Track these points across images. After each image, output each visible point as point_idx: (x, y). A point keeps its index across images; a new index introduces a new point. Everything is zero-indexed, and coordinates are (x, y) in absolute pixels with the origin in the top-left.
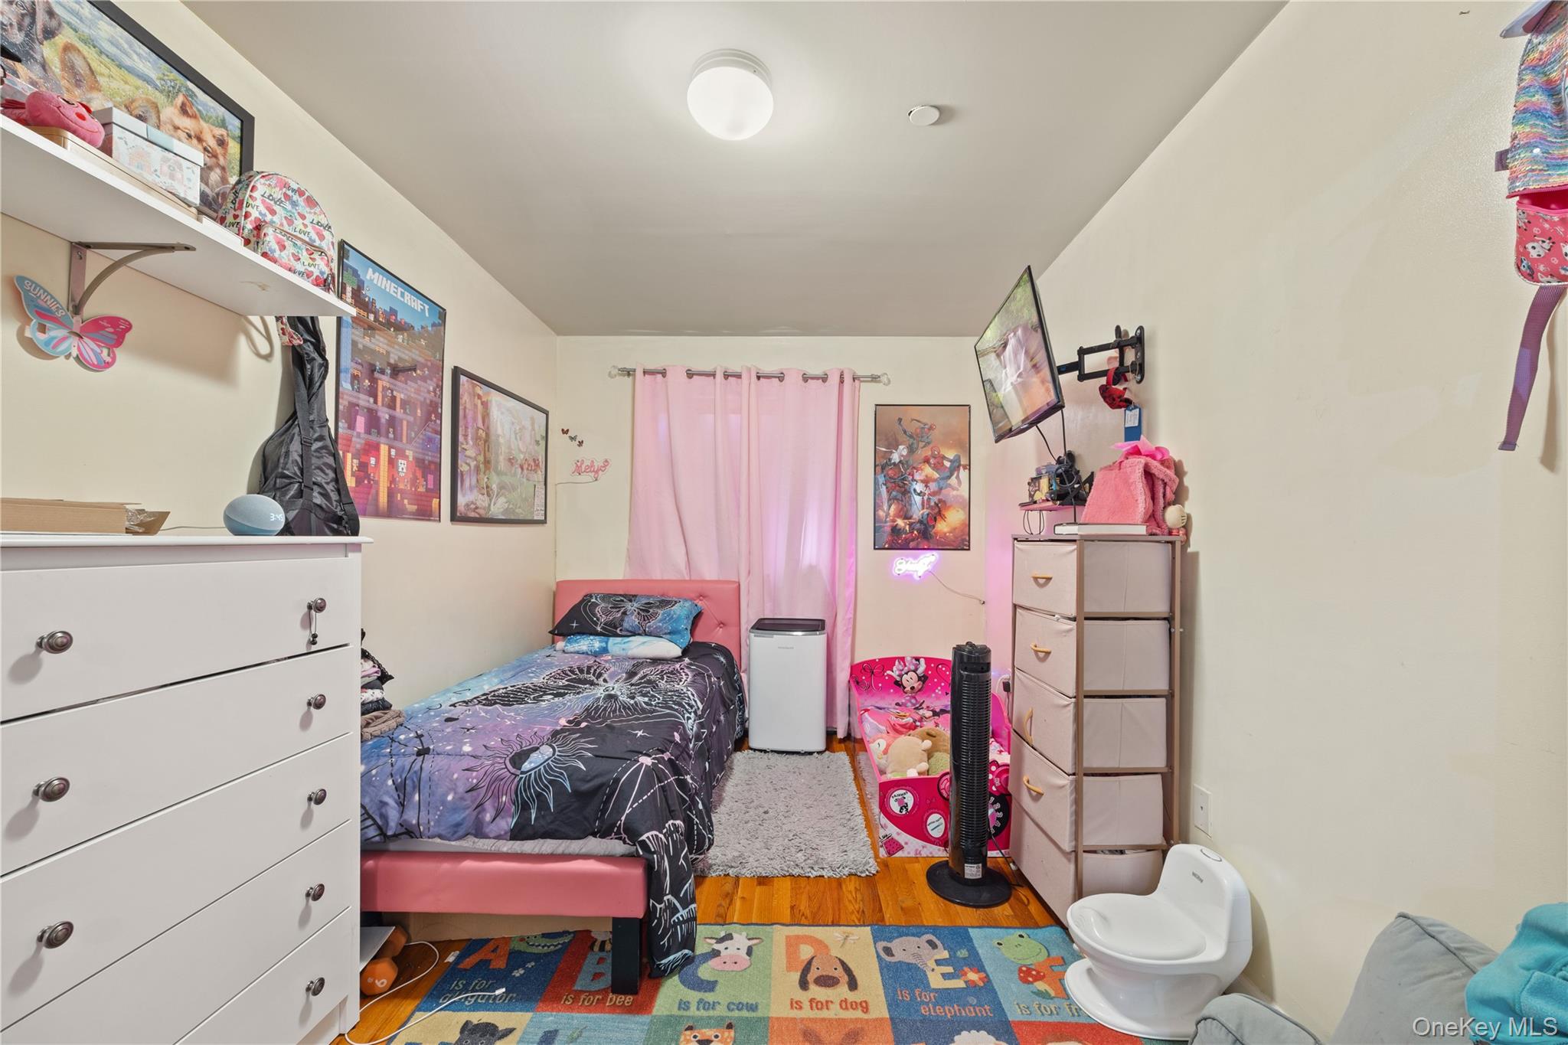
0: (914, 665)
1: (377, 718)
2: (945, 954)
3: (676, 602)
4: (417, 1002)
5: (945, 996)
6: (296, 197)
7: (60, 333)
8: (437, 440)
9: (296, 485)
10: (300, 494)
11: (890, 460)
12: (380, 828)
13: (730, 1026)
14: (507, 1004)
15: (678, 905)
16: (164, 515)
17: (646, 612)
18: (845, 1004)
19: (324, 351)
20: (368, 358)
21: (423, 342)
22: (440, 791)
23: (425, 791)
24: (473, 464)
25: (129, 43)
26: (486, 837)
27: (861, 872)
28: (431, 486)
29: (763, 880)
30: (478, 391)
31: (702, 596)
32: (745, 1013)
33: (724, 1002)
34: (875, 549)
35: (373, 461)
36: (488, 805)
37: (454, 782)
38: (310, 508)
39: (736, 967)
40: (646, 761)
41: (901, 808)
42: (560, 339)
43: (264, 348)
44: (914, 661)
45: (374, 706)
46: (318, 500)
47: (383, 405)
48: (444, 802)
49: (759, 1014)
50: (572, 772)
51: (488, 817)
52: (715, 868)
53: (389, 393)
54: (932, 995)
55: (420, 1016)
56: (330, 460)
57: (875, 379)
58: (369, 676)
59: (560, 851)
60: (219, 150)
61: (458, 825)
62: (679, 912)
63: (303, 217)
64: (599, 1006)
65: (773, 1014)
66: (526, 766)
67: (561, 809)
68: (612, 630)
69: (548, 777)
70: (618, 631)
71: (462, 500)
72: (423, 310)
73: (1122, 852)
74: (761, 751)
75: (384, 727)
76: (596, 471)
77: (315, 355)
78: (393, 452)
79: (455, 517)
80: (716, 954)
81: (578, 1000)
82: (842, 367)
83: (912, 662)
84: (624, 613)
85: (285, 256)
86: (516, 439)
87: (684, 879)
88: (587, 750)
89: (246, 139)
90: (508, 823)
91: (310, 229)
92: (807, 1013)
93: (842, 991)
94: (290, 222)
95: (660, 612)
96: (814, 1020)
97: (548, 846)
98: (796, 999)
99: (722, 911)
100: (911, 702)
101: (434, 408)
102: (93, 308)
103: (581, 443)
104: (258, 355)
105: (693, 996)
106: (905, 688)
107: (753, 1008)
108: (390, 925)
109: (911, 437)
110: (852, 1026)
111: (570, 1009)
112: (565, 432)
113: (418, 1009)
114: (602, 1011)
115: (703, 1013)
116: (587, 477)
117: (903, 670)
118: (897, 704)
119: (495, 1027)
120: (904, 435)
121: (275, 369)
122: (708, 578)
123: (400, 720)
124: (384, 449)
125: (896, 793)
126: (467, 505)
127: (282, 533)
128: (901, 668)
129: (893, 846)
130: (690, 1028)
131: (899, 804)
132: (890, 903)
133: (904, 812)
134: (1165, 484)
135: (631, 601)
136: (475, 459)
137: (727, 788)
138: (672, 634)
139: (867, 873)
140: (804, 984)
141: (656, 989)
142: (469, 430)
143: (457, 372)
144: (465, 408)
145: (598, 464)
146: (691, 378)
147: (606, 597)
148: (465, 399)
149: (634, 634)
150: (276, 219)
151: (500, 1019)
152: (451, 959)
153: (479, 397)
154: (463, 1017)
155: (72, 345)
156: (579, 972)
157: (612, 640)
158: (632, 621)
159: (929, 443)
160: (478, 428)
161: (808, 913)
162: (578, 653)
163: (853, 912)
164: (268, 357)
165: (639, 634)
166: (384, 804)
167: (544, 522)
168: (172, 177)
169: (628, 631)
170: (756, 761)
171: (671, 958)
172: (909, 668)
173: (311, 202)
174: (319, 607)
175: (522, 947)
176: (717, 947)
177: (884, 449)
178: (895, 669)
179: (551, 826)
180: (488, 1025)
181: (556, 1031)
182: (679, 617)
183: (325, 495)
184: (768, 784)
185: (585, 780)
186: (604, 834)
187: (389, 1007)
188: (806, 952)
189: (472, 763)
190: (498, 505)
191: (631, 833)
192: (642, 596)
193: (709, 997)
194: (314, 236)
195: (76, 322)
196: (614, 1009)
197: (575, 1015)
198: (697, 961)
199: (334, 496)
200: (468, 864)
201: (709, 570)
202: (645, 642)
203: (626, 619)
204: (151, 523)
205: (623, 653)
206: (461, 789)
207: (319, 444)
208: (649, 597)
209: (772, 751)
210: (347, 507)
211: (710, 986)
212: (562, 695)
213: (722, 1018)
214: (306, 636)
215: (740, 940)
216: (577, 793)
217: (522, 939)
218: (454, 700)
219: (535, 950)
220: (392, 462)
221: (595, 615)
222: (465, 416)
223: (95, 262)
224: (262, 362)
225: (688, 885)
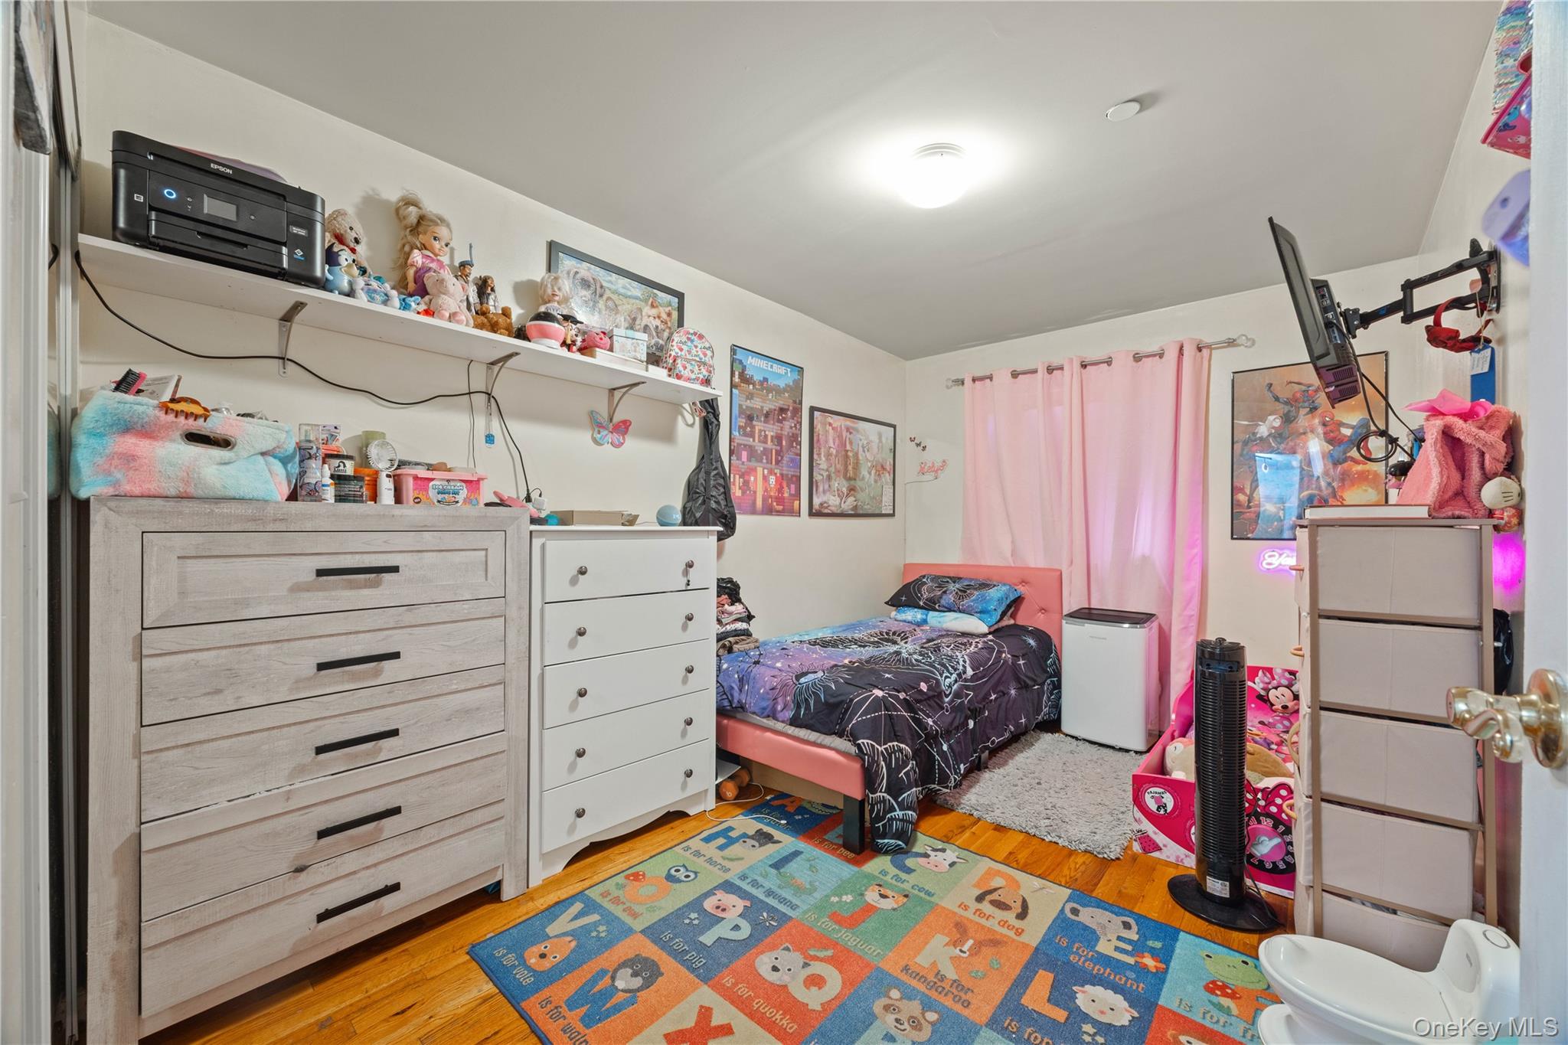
0: (1287, 679)
1: (743, 640)
2: (1135, 937)
3: (995, 586)
4: (742, 811)
5: (1106, 960)
6: (693, 337)
7: (606, 432)
8: (798, 460)
9: (702, 498)
10: (704, 502)
11: (1254, 434)
12: (730, 701)
13: (906, 896)
14: (784, 829)
15: (896, 806)
16: (636, 517)
17: (963, 593)
18: (1004, 923)
19: (718, 415)
20: (748, 413)
21: (787, 395)
22: (758, 686)
23: (751, 684)
24: (825, 474)
25: (630, 284)
26: (777, 720)
27: (1099, 853)
28: (793, 492)
29: (999, 828)
30: (830, 420)
31: (1024, 582)
32: (922, 894)
33: (912, 882)
34: (1232, 538)
35: (752, 478)
36: (780, 700)
37: (765, 682)
38: (709, 510)
39: (935, 869)
40: (878, 693)
41: (1159, 807)
42: (909, 364)
43: (690, 420)
44: (1287, 674)
45: (743, 633)
46: (714, 505)
47: (759, 441)
48: (759, 693)
49: (932, 899)
50: (827, 688)
51: (779, 708)
52: (962, 806)
53: (763, 433)
54: (1091, 953)
55: (741, 817)
56: (721, 481)
57: (1231, 343)
58: (740, 613)
59: (819, 741)
60: (668, 319)
61: (764, 709)
62: (896, 811)
63: (696, 347)
64: (833, 852)
65: (943, 904)
66: (802, 680)
67: (817, 713)
68: (931, 605)
69: (812, 690)
70: (937, 607)
71: (817, 501)
72: (786, 373)
73: (1394, 912)
74: (1073, 737)
75: (746, 647)
76: (936, 470)
77: (714, 420)
78: (766, 472)
79: (813, 513)
80: (926, 856)
81: (822, 843)
82: (1180, 338)
83: (1284, 676)
84: (945, 592)
85: (686, 373)
86: (864, 451)
87: (902, 789)
88: (841, 678)
89: (681, 309)
90: (789, 714)
91: (700, 353)
92: (969, 914)
93: (1010, 916)
94: (689, 352)
95: (976, 593)
96: (971, 921)
97: (813, 736)
98: (966, 903)
99: (950, 835)
100: (1282, 723)
101: (795, 439)
102: (617, 419)
103: (924, 448)
104: (688, 425)
105: (894, 871)
106: (1272, 705)
107: (929, 894)
108: (739, 764)
109: (1286, 403)
110: (998, 937)
111: (816, 846)
112: (912, 440)
113: (742, 814)
114: (833, 854)
115: (894, 882)
116: (929, 476)
117: (1269, 683)
118: (1261, 723)
119: (773, 837)
120: (1277, 403)
121: (697, 430)
122: (1032, 565)
123: (757, 644)
124: (760, 470)
125: (1152, 790)
126: (821, 504)
127: (680, 525)
128: (1267, 680)
129: (1149, 845)
130: (880, 886)
131: (1156, 803)
132: (1111, 884)
133: (1162, 812)
134: (1482, 454)
135: (954, 582)
136: (827, 470)
137: (1017, 758)
138: (982, 613)
139: (1106, 856)
140: (980, 899)
141: (872, 857)
142: (822, 450)
143: (813, 409)
144: (819, 434)
145: (938, 464)
146: (1016, 377)
147: (935, 579)
148: (818, 427)
149: (950, 610)
150: (683, 353)
151: (777, 834)
152: (768, 798)
153: (830, 424)
154: (760, 826)
155: (609, 438)
156: (832, 830)
157: (931, 614)
158: (949, 599)
159: (1316, 408)
160: (830, 447)
161: (1022, 861)
162: (905, 621)
163: (1066, 876)
164: (692, 425)
165: (954, 611)
166: (732, 688)
167: (893, 515)
168: (635, 351)
169: (944, 607)
170: (1062, 744)
171: (886, 841)
172: (1279, 682)
173: (701, 337)
174: (690, 565)
175: (808, 806)
176: (929, 852)
177: (1246, 423)
178: (1257, 680)
179: (811, 722)
180: (770, 834)
181: (802, 852)
182: (991, 599)
183: (717, 503)
184: (1061, 765)
185: (833, 696)
186: (841, 735)
187: (731, 808)
188: (998, 882)
189: (776, 673)
190: (847, 503)
191: (853, 738)
192: (966, 579)
193: (903, 876)
194: (702, 356)
195: (611, 426)
196: (840, 856)
197: (816, 849)
198: (909, 854)
199: (723, 503)
200: (768, 735)
201: (1035, 559)
202: (957, 618)
203: (944, 597)
204: (632, 520)
205: (939, 625)
206: (768, 687)
207: (715, 472)
208: (971, 580)
209: (1084, 740)
210: (730, 509)
211: (909, 871)
212: (864, 646)
213: (904, 890)
214: (685, 581)
215: (951, 855)
216: (826, 703)
217: (810, 802)
218: (796, 639)
219: (813, 810)
220: (765, 478)
221: (920, 592)
222: (818, 441)
223: (618, 394)
224: (689, 428)
225: (906, 795)
